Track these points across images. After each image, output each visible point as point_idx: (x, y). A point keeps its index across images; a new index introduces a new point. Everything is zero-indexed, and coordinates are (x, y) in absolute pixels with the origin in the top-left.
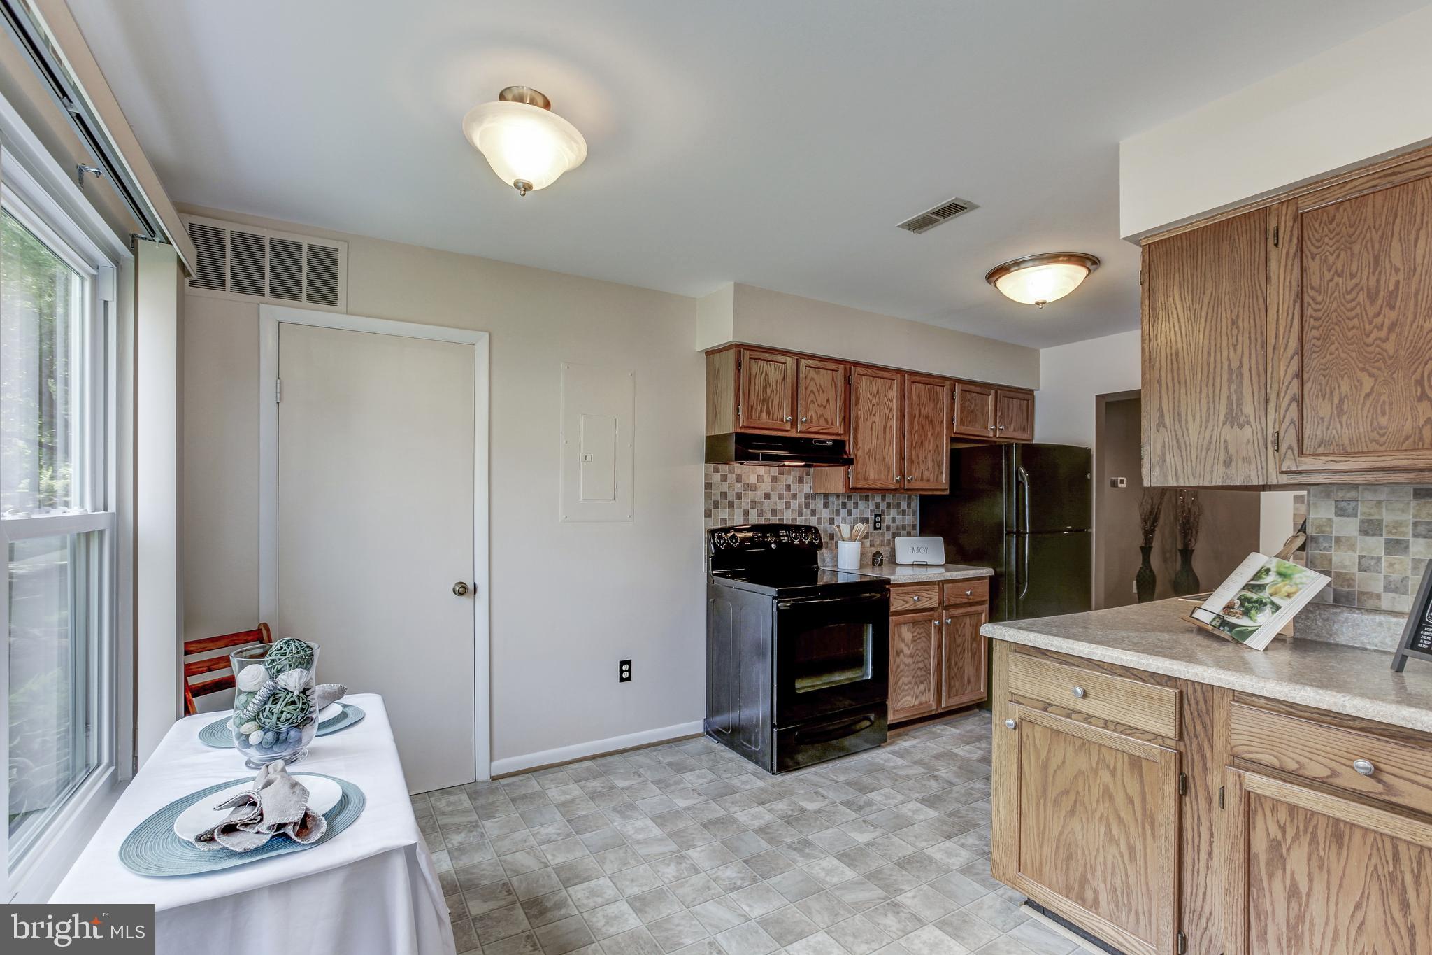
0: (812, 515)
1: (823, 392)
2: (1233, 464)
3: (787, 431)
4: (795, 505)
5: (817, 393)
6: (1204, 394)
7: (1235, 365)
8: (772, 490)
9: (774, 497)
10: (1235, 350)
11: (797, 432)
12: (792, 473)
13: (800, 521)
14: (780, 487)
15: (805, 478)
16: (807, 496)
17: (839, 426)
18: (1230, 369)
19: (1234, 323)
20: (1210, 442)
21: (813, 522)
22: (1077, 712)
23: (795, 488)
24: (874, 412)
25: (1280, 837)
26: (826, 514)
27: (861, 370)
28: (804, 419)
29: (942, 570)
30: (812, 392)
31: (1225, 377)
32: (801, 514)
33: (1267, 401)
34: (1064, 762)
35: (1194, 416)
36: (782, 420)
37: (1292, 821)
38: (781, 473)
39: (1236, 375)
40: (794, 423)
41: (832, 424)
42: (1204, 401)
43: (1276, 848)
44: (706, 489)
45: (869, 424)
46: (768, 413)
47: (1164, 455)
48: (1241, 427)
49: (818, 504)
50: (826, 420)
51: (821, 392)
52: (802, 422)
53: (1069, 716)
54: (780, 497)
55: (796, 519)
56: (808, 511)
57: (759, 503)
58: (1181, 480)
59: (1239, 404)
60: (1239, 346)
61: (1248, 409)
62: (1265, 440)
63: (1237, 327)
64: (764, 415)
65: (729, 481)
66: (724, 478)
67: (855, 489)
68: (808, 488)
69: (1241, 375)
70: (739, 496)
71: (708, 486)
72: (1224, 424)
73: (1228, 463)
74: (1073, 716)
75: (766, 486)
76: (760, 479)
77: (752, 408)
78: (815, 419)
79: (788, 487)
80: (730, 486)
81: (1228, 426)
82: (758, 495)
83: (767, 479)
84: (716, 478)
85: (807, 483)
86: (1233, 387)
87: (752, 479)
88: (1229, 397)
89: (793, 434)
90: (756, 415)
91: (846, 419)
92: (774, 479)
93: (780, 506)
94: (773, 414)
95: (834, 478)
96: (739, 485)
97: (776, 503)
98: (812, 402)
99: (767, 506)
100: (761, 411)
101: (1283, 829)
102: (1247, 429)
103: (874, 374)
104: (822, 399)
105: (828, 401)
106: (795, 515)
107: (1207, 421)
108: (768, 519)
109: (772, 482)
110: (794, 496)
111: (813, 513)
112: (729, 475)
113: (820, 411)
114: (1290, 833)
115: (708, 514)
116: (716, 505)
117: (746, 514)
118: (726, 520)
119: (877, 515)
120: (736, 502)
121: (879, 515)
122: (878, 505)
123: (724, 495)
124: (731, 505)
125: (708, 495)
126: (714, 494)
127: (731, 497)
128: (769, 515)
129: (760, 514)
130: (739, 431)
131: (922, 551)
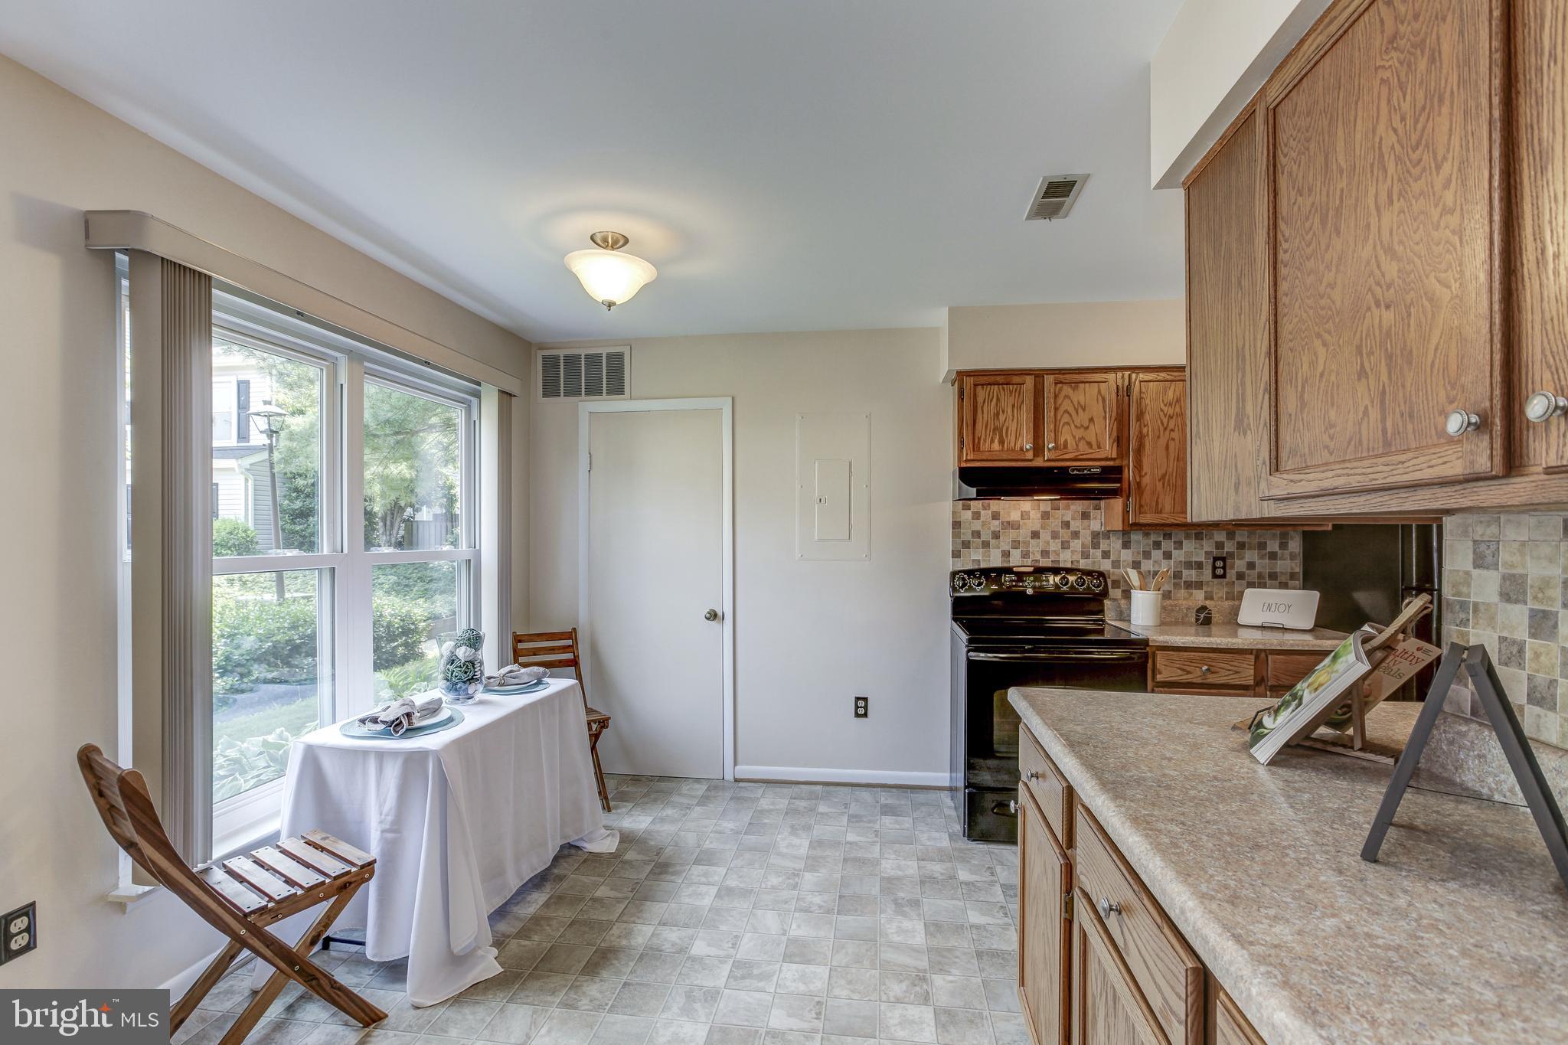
0: (1103, 558)
1: (1084, 410)
4: (1076, 545)
5: (1073, 413)
8: (1043, 527)
9: (1045, 535)
11: (1044, 461)
12: (1072, 507)
13: (1083, 564)
14: (1055, 523)
15: (1093, 513)
16: (1096, 535)
17: (1109, 449)
21: (1105, 566)
23: (1076, 525)
24: (1171, 426)
26: (1127, 555)
27: (1142, 376)
28: (1050, 446)
30: (1066, 411)
32: (1086, 555)
36: (1022, 449)
40: (1038, 449)
41: (1099, 447)
44: (953, 528)
45: (1162, 442)
46: (1002, 442)
49: (1115, 544)
50: (1089, 444)
51: (1080, 411)
52: (1049, 450)
54: (1055, 535)
55: (1078, 562)
56: (1098, 553)
57: (1024, 542)
64: (996, 446)
65: (982, 519)
66: (977, 515)
67: (1137, 526)
68: (1097, 524)
70: (996, 535)
71: (956, 525)
75: (1034, 522)
76: (1025, 515)
77: (979, 439)
78: (1071, 444)
79: (1066, 524)
80: (984, 524)
82: (1024, 533)
83: (1035, 515)
84: (967, 515)
85: (1095, 518)
87: (1015, 516)
89: (1039, 463)
90: (985, 446)
91: (1121, 440)
92: (1045, 515)
93: (1054, 546)
94: (1009, 443)
96: (996, 523)
97: (1048, 543)
98: (1068, 423)
99: (1035, 547)
100: (992, 441)
103: (1169, 378)
104: (1082, 418)
105: (1091, 420)
106: (1077, 557)
108: (1038, 561)
109: (1042, 518)
110: (1076, 535)
111: (1106, 555)
112: (983, 512)
113: (1079, 433)
115: (956, 554)
116: (966, 545)
117: (1006, 554)
118: (979, 561)
119: (1215, 559)
120: (993, 542)
121: (1223, 559)
122: (1220, 545)
123: (977, 534)
124: (986, 545)
125: (956, 535)
126: (964, 534)
127: (986, 536)
128: (1038, 557)
129: (1025, 555)
130: (964, 465)
131: (1282, 609)
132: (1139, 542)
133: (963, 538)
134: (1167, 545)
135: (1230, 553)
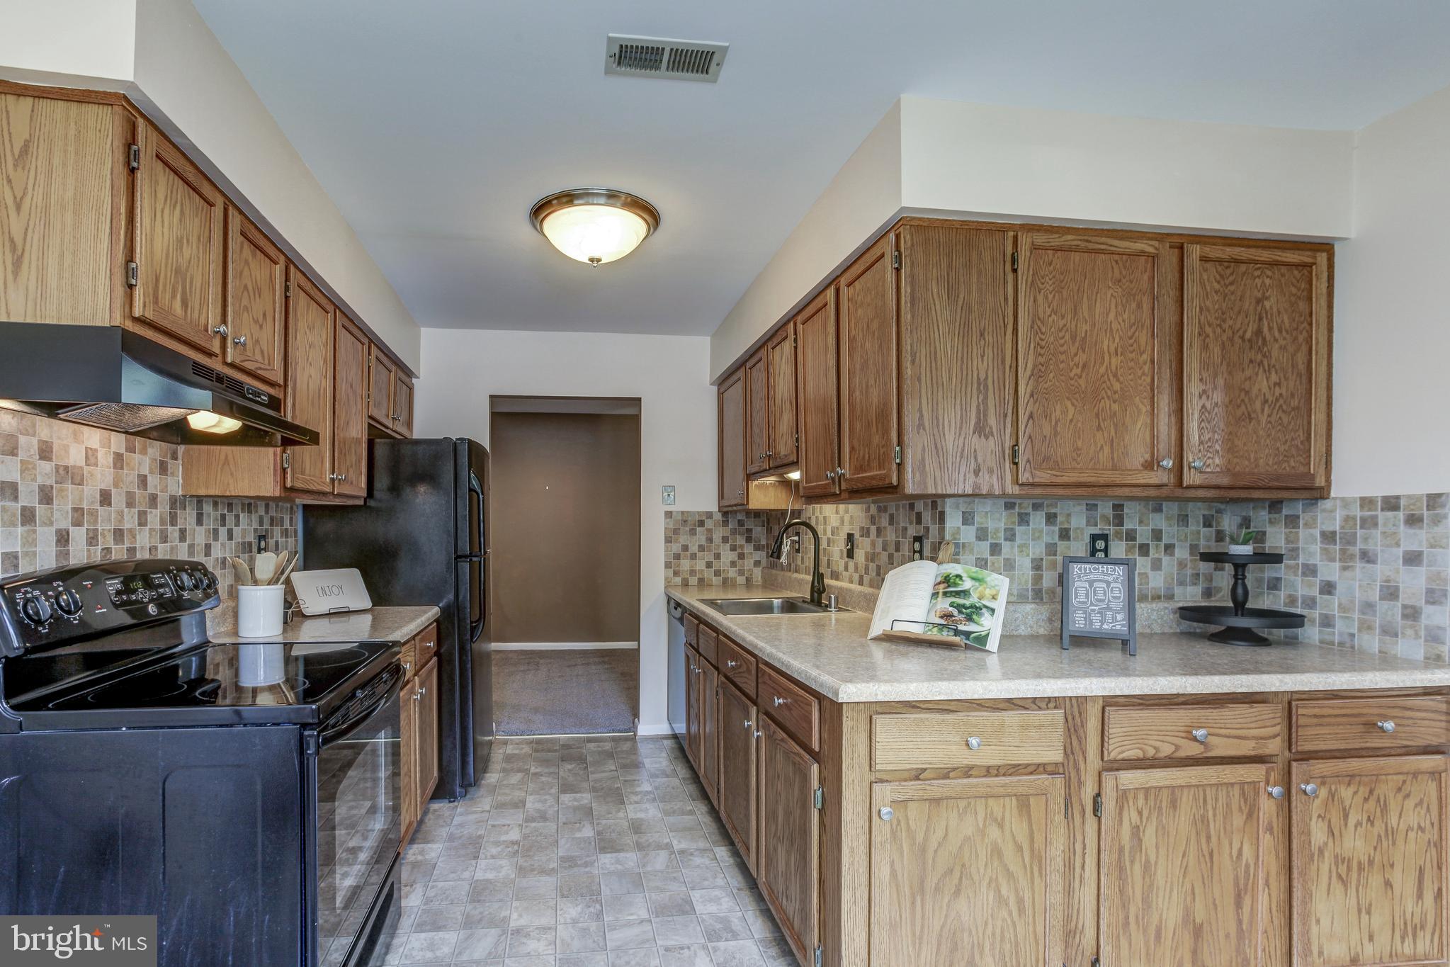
2: (981, 474)
6: (958, 402)
7: (983, 376)
10: (983, 363)
18: (978, 379)
19: (982, 335)
20: (963, 450)
22: (954, 769)
25: (1139, 823)
31: (975, 386)
33: (1006, 416)
34: (946, 835)
35: (949, 422)
37: (1147, 803)
39: (982, 385)
42: (958, 407)
43: (1136, 832)
47: (923, 459)
48: (987, 438)
53: (946, 777)
58: (939, 488)
59: (985, 415)
60: (986, 358)
61: (992, 421)
62: (1004, 452)
63: (984, 339)
69: (986, 387)
70: (45, 495)
72: (974, 433)
73: (977, 473)
74: (952, 775)
81: (976, 435)
86: (981, 397)
88: (978, 406)
94: (192, 310)
101: (1140, 813)
102: (991, 441)
107: (961, 428)
112: (24, 439)
114: (1145, 814)
119: (261, 538)
121: (263, 538)
122: (261, 521)
128: (110, 542)
129: (92, 540)
130: (130, 326)
131: (335, 590)
134: (230, 519)
135: (267, 530)
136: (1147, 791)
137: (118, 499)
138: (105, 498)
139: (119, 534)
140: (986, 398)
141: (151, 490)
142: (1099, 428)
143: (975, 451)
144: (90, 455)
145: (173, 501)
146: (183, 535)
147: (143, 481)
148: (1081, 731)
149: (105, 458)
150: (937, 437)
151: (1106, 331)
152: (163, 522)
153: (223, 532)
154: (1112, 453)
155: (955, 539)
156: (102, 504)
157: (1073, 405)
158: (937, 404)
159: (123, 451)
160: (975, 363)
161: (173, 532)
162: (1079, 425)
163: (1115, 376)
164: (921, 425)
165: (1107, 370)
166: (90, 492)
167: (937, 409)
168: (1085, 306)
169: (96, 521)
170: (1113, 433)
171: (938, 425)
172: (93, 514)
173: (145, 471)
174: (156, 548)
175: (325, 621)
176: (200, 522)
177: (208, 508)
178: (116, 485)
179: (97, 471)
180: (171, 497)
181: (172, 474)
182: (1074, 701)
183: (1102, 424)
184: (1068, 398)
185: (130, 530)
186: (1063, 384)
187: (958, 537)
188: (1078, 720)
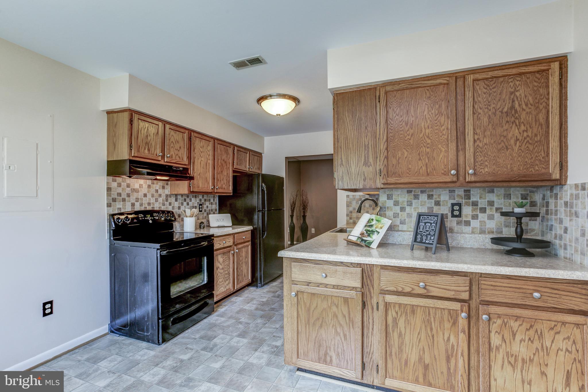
0: (169, 205)
1: (178, 143)
2: (366, 180)
3: (159, 161)
4: (160, 200)
5: (175, 143)
6: (356, 154)
7: (367, 143)
10: (367, 138)
11: (164, 162)
12: (159, 183)
13: (163, 208)
14: (153, 191)
15: (166, 186)
17: (185, 160)
18: (365, 145)
19: (366, 128)
20: (359, 172)
21: (170, 209)
22: (321, 284)
23: (160, 191)
24: (201, 156)
25: (396, 317)
26: (176, 204)
27: (196, 135)
28: (168, 156)
29: (231, 229)
30: (172, 142)
31: (364, 147)
32: (164, 205)
33: (377, 158)
34: (317, 306)
35: (353, 162)
36: (157, 155)
37: (400, 309)
38: (153, 184)
39: (367, 147)
40: (163, 157)
41: (182, 159)
42: (357, 156)
43: (395, 320)
44: (107, 191)
46: (149, 150)
47: (343, 176)
48: (369, 167)
49: (172, 200)
50: (179, 157)
52: (167, 157)
54: (153, 196)
56: (168, 203)
57: (141, 199)
58: (349, 186)
59: (368, 158)
60: (368, 137)
61: (371, 160)
62: (376, 172)
63: (367, 130)
64: (146, 151)
65: (122, 187)
66: (119, 185)
67: (193, 192)
68: (167, 191)
69: (368, 148)
70: (128, 195)
71: (109, 190)
72: (363, 165)
73: (365, 180)
74: (319, 286)
75: (145, 190)
77: (139, 147)
78: (174, 156)
80: (123, 189)
81: (364, 166)
84: (114, 185)
86: (366, 152)
87: (137, 186)
88: (365, 156)
89: (162, 163)
90: (142, 150)
91: (189, 157)
92: (149, 186)
93: (153, 200)
94: (152, 151)
95: (183, 187)
96: (129, 189)
97: (150, 199)
98: (172, 147)
99: (145, 201)
100: (145, 149)
101: (397, 313)
102: (371, 168)
103: (202, 138)
104: (177, 146)
105: (180, 148)
106: (161, 205)
107: (358, 164)
108: (146, 208)
109: (148, 188)
110: (160, 196)
112: (122, 183)
113: (176, 152)
114: (399, 314)
115: (109, 205)
116: (114, 200)
117: (133, 205)
118: (120, 208)
119: (200, 205)
120: (127, 199)
121: (201, 205)
122: (200, 200)
123: (119, 195)
124: (124, 200)
125: (109, 195)
126: (113, 194)
127: (124, 196)
128: (146, 206)
129: (141, 205)
130: (131, 158)
131: (222, 220)
132: (180, 199)
133: (113, 196)
134: (188, 200)
135: (203, 203)
136: (400, 305)
137: (149, 196)
138: (145, 195)
139: (149, 204)
140: (368, 151)
141: (159, 193)
142: (420, 159)
143: (364, 172)
144: (141, 186)
145: (167, 196)
146: (170, 204)
147: (157, 191)
148: (371, 278)
149: (145, 186)
150: (348, 168)
151: (423, 119)
152: (163, 200)
153: (185, 203)
154: (427, 169)
155: (384, 205)
156: (144, 197)
157: (407, 151)
158: (348, 156)
159: (150, 184)
160: (363, 139)
161: (167, 203)
162: (410, 159)
163: (428, 137)
164: (342, 164)
165: (424, 135)
166: (140, 195)
167: (348, 158)
168: (412, 111)
169: (142, 201)
170: (427, 161)
171: (348, 163)
172: (142, 199)
173: (157, 188)
174: (161, 207)
175: (217, 229)
176: (176, 200)
177: (179, 197)
178: (148, 192)
179: (143, 189)
180: (166, 195)
181: (167, 189)
182: (368, 266)
183: (421, 158)
184: (404, 149)
185: (153, 203)
186: (402, 143)
187: (385, 204)
188: (370, 273)
